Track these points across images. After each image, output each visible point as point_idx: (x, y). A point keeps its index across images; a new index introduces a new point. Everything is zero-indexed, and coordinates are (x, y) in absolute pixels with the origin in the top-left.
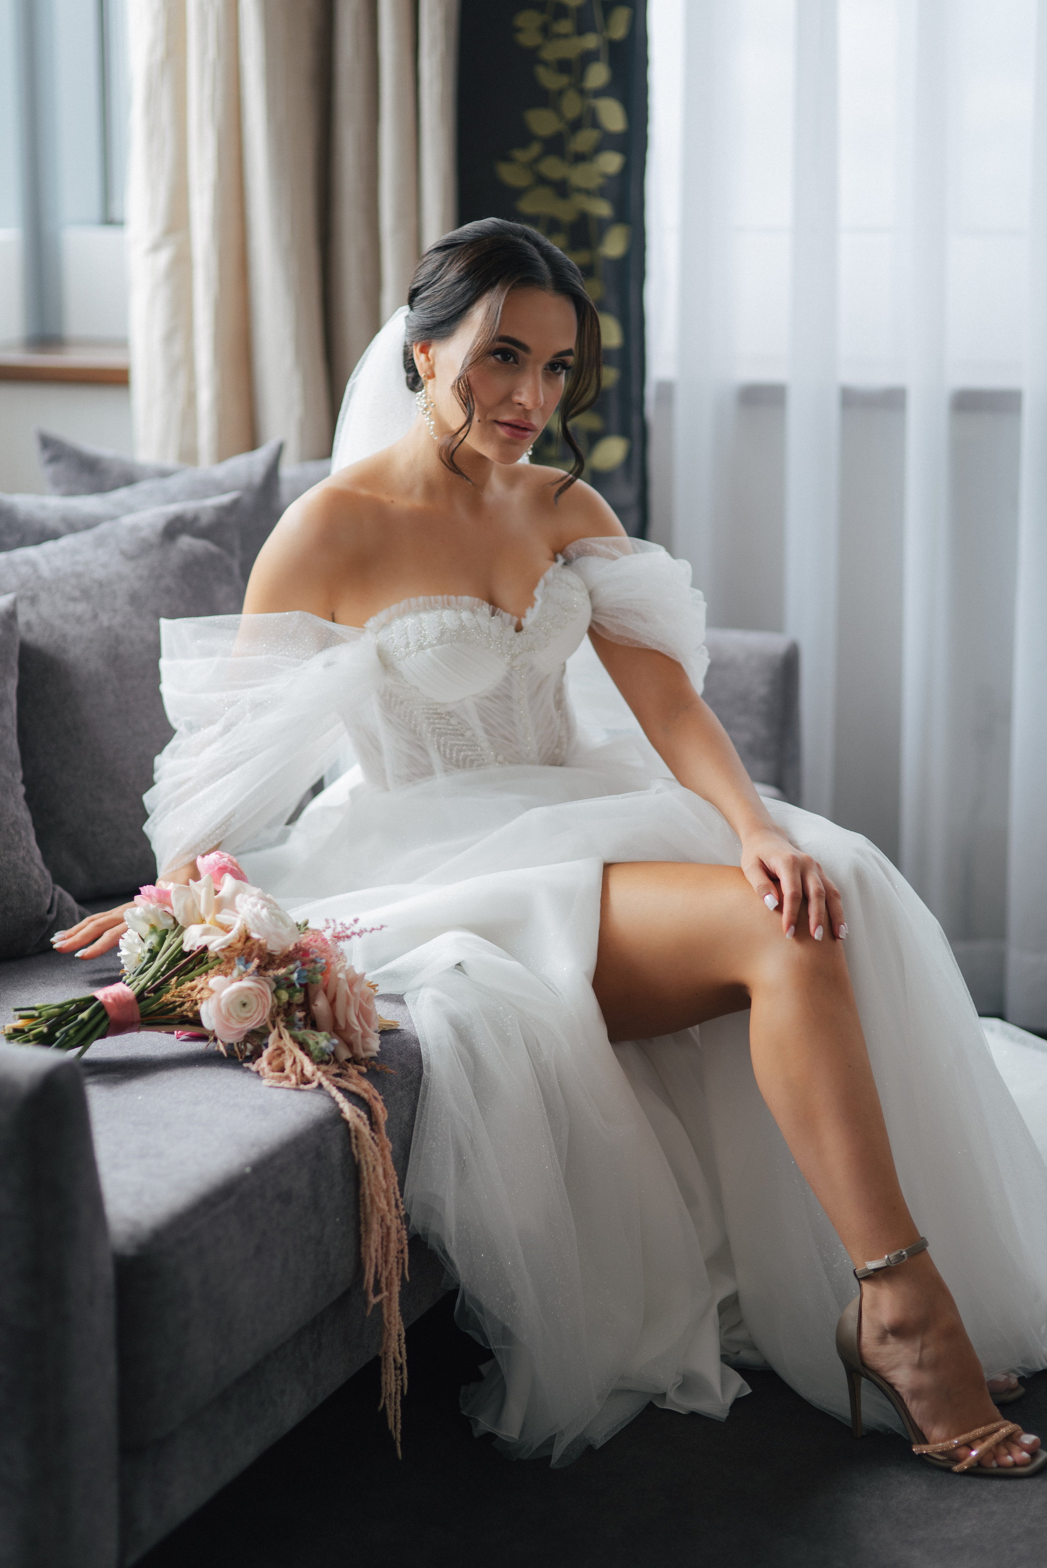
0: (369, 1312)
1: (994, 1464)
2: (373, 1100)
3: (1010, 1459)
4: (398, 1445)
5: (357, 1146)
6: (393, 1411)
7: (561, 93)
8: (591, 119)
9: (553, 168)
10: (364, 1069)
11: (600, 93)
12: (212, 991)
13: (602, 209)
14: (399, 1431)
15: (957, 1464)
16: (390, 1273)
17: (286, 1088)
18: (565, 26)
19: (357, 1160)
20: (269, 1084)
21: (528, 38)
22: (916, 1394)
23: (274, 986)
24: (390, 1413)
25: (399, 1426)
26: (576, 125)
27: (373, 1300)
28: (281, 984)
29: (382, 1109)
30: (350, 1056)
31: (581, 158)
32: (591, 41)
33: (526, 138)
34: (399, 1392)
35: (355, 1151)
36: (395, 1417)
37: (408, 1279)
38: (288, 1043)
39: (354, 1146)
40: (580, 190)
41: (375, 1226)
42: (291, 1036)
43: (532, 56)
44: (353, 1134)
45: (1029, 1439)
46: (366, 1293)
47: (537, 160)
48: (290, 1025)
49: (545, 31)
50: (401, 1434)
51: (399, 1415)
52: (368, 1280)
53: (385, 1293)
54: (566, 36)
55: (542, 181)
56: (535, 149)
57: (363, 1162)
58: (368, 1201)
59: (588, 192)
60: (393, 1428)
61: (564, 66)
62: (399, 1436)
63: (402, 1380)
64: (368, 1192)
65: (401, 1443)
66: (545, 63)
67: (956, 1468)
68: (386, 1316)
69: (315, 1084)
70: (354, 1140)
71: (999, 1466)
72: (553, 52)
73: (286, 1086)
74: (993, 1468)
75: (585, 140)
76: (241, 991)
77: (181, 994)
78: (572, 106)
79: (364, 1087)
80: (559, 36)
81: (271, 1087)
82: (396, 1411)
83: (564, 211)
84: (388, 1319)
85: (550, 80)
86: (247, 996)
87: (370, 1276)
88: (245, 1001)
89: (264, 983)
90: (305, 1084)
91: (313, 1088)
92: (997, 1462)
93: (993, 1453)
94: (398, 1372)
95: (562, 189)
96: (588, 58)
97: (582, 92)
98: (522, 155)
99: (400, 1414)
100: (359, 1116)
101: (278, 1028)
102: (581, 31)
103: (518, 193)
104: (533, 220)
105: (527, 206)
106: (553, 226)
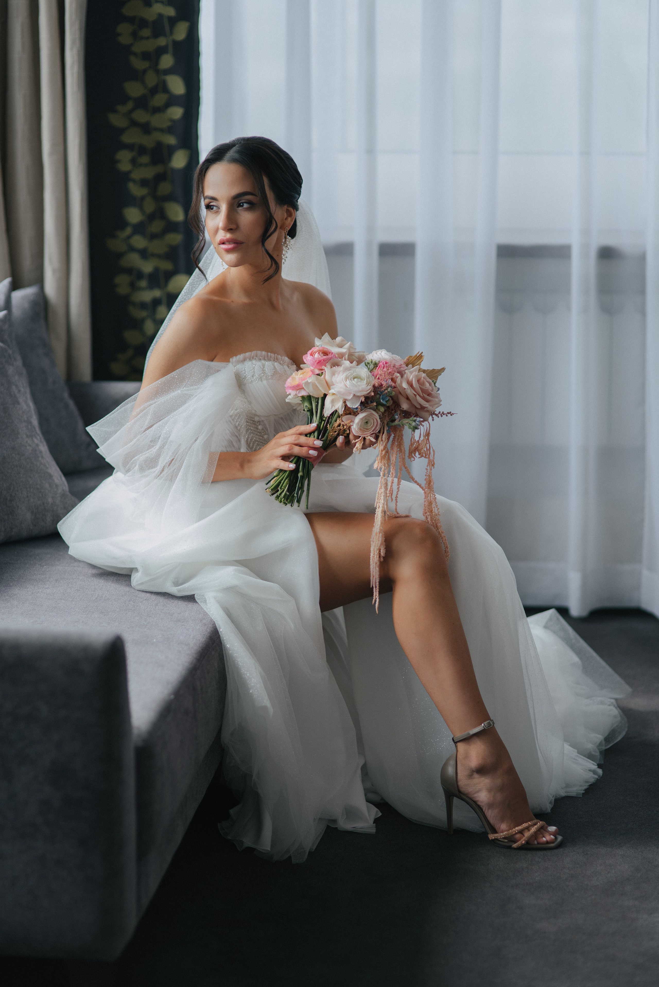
1: (535, 842)
3: (544, 839)
7: (145, 71)
8: (164, 88)
9: (141, 116)
11: (168, 72)
13: (171, 140)
15: (515, 844)
18: (146, 32)
21: (125, 39)
26: (154, 91)
31: (157, 110)
32: (163, 41)
33: (124, 98)
40: (156, 129)
43: (127, 50)
45: (552, 829)
47: (131, 112)
49: (134, 34)
54: (148, 38)
55: (134, 124)
56: (130, 105)
59: (162, 130)
61: (146, 56)
66: (135, 54)
67: (515, 846)
71: (538, 844)
72: (139, 47)
74: (535, 845)
75: (159, 99)
78: (151, 80)
80: (142, 38)
83: (148, 141)
85: (138, 64)
92: (537, 841)
93: (535, 836)
95: (146, 129)
96: (161, 51)
97: (157, 71)
98: (122, 109)
102: (156, 35)
103: (121, 131)
104: (130, 147)
105: (126, 138)
106: (142, 150)
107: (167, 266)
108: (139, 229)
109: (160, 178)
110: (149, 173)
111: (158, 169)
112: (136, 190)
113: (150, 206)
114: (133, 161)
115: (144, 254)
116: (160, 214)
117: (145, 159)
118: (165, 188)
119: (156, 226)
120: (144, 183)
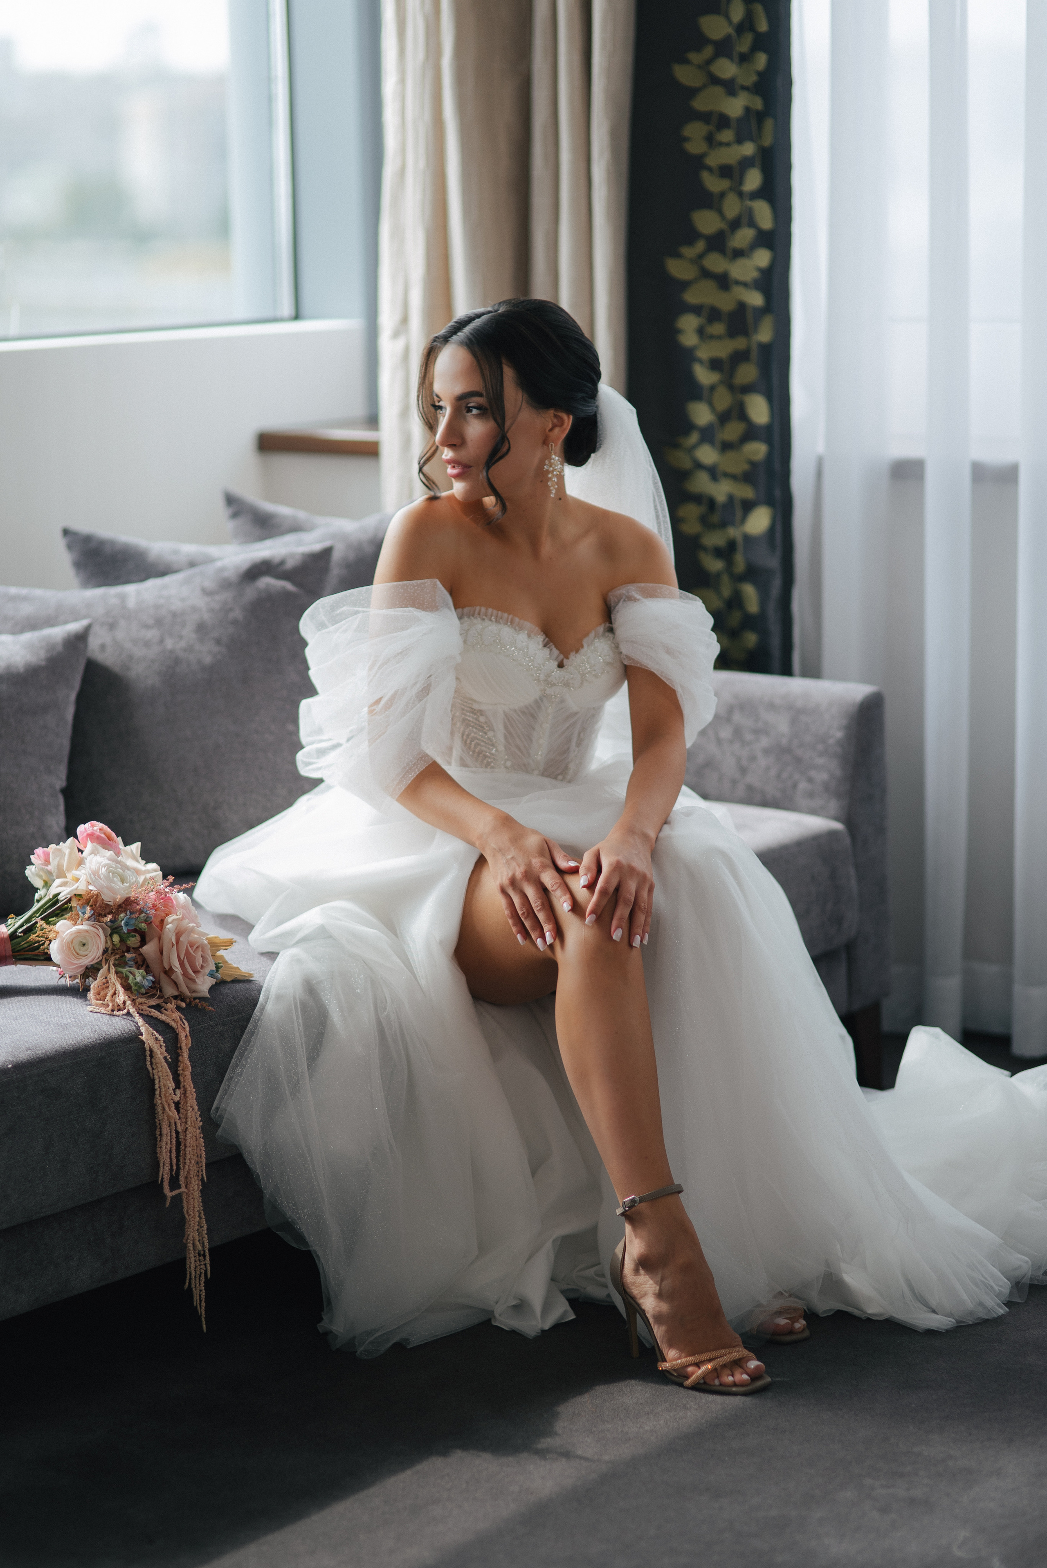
0: (168, 1204)
1: (717, 1382)
2: (180, 1029)
3: (731, 1378)
4: (203, 1320)
5: (151, 1064)
6: (198, 1291)
7: (722, 195)
8: (749, 219)
9: (716, 263)
10: (183, 1005)
11: (754, 196)
12: (58, 933)
13: (756, 299)
14: (204, 1308)
15: (687, 1380)
16: (188, 1172)
17: (103, 1014)
18: (727, 135)
19: (151, 1075)
20: (91, 1010)
21: (695, 147)
22: (659, 1318)
23: (109, 931)
24: (196, 1292)
25: (203, 1304)
26: (735, 225)
27: (169, 1193)
28: (115, 929)
29: (186, 1036)
30: (176, 993)
31: (739, 254)
32: (748, 149)
33: (691, 235)
34: (203, 1275)
35: (150, 1068)
36: (200, 1295)
37: (205, 1179)
38: (113, 977)
39: (148, 1063)
40: (737, 283)
41: (165, 1130)
42: (116, 972)
43: (697, 163)
44: (148, 1053)
45: (753, 1364)
46: (161, 1186)
47: (701, 256)
48: (121, 963)
49: (710, 140)
50: (206, 1310)
51: (203, 1296)
52: (163, 1175)
53: (183, 1189)
54: (728, 144)
55: (706, 274)
56: (700, 246)
57: (156, 1077)
58: (159, 1109)
59: (745, 285)
60: (198, 1305)
61: (725, 171)
62: (203, 1312)
63: (205, 1265)
64: (159, 1102)
65: (205, 1318)
66: (710, 169)
67: (688, 1383)
68: (185, 1209)
69: (125, 1011)
70: (148, 1058)
71: (721, 1385)
72: (715, 159)
73: (103, 1011)
74: (715, 1385)
75: (743, 237)
76: (79, 932)
77: (44, 935)
78: (732, 207)
79: (172, 1016)
80: (721, 144)
81: (91, 1012)
82: (201, 1291)
83: (725, 302)
84: (187, 1212)
85: (713, 184)
86: (85, 937)
87: (165, 1172)
88: (84, 941)
89: (98, 927)
90: (119, 1010)
91: (123, 1015)
92: (720, 1381)
93: (716, 1372)
94: (202, 1258)
95: (724, 282)
96: (746, 163)
97: (740, 194)
98: (689, 252)
99: (204, 1294)
100: (156, 1039)
101: (109, 965)
102: (740, 140)
103: (684, 285)
104: (697, 310)
105: (691, 297)
106: (714, 315)
107: (747, 492)
108: (707, 435)
109: (740, 357)
110: (723, 349)
111: (739, 343)
112: (704, 376)
113: (723, 400)
114: (701, 332)
115: (714, 473)
116: (739, 412)
117: (718, 328)
118: (748, 373)
119: (733, 431)
120: (715, 364)
